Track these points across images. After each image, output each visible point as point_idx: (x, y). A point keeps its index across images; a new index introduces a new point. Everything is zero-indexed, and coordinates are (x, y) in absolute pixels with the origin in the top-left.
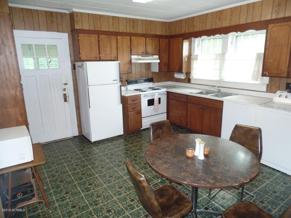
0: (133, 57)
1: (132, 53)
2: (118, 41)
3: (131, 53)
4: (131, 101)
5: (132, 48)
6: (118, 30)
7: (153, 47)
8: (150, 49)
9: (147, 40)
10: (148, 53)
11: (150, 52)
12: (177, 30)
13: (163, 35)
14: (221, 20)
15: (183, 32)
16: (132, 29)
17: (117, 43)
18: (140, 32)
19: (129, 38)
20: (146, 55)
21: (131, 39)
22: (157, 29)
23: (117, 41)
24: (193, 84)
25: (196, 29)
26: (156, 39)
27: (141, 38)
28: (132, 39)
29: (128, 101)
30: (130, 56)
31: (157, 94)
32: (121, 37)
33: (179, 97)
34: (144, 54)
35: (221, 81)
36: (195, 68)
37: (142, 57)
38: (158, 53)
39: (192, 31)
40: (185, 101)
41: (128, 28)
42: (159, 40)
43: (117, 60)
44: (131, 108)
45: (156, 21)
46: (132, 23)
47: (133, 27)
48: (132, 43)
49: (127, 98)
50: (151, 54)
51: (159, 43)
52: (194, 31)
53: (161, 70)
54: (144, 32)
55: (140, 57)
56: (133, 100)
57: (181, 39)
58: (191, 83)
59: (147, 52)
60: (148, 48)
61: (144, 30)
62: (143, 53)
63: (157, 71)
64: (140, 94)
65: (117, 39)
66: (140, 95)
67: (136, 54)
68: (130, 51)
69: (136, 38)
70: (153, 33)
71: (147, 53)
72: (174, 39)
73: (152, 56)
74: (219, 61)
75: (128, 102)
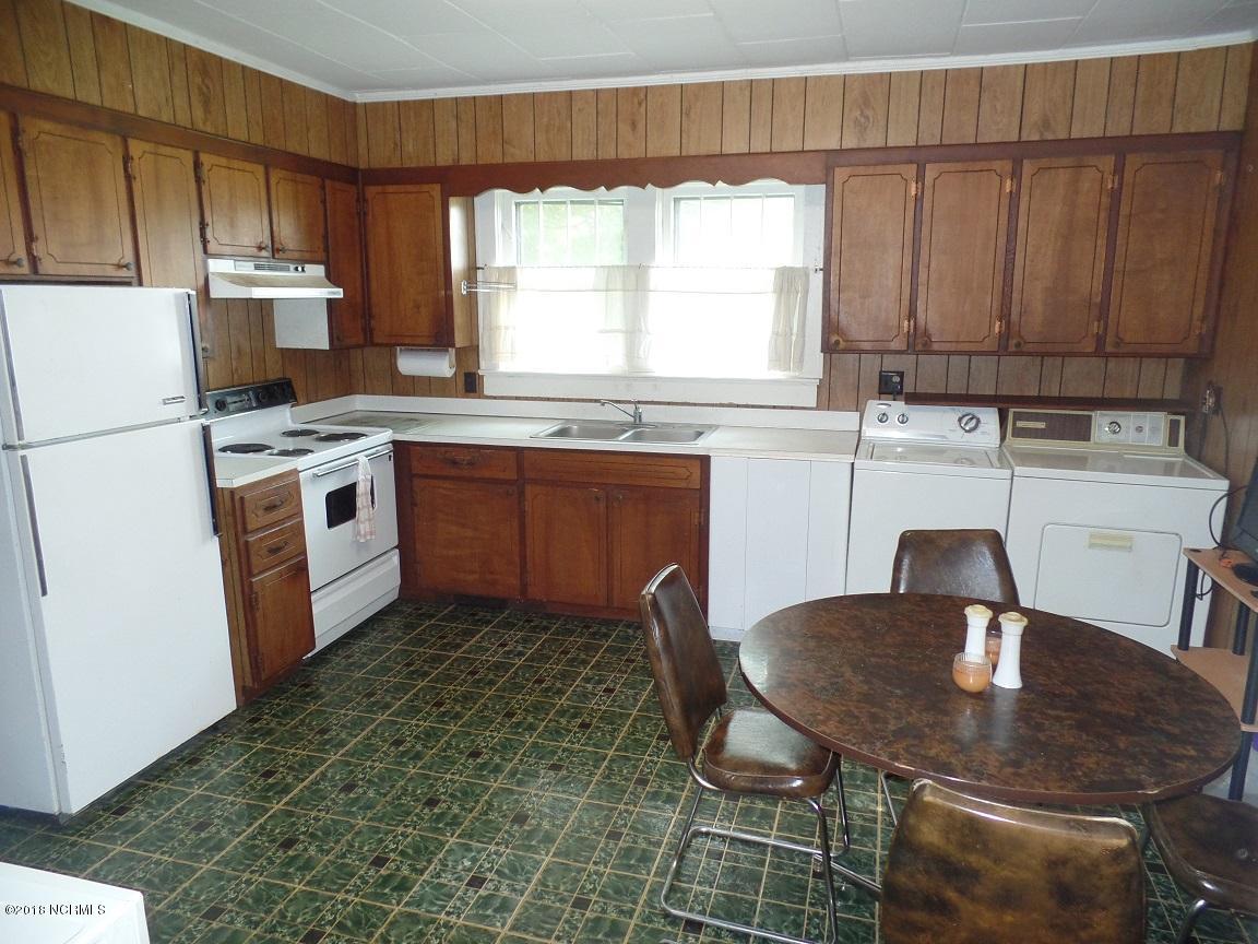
0: (215, 266)
1: (212, 247)
2: (135, 167)
3: (205, 242)
4: (260, 512)
5: (208, 219)
6: (130, 100)
7: (299, 216)
8: (288, 231)
9: (273, 181)
10: (283, 250)
11: (291, 246)
12: (410, 147)
13: (336, 164)
14: (641, 126)
15: (444, 158)
16: (199, 113)
17: (129, 178)
18: (239, 132)
19: (188, 157)
20: (273, 257)
21: (197, 165)
22: (308, 129)
23: (126, 170)
24: (495, 398)
25: (519, 154)
26: (308, 178)
27: (248, 166)
28: (206, 168)
29: (247, 514)
30: (199, 263)
31: (362, 458)
32: (147, 147)
33: (471, 464)
34: (264, 253)
35: (636, 379)
36: (506, 328)
37: (257, 267)
38: (321, 255)
39: (498, 160)
40: (512, 475)
41: (180, 101)
42: (323, 188)
43: (135, 281)
44: (264, 552)
45: (304, 89)
46: (198, 80)
47: (206, 104)
48: (204, 188)
49: (242, 498)
50: (297, 255)
51: (324, 202)
52: (508, 160)
53: (338, 338)
54: (257, 139)
55: (247, 268)
56: (265, 502)
57: (436, 190)
58: (482, 396)
59: (276, 246)
60: (282, 222)
61: (258, 123)
62: (260, 248)
63: (323, 344)
64: (296, 469)
65: (127, 159)
66: (295, 472)
67: (227, 250)
68: (197, 232)
69: (223, 161)
70: (294, 146)
71: (278, 250)
72: (391, 188)
73: (300, 269)
74: (619, 295)
75: (248, 520)
